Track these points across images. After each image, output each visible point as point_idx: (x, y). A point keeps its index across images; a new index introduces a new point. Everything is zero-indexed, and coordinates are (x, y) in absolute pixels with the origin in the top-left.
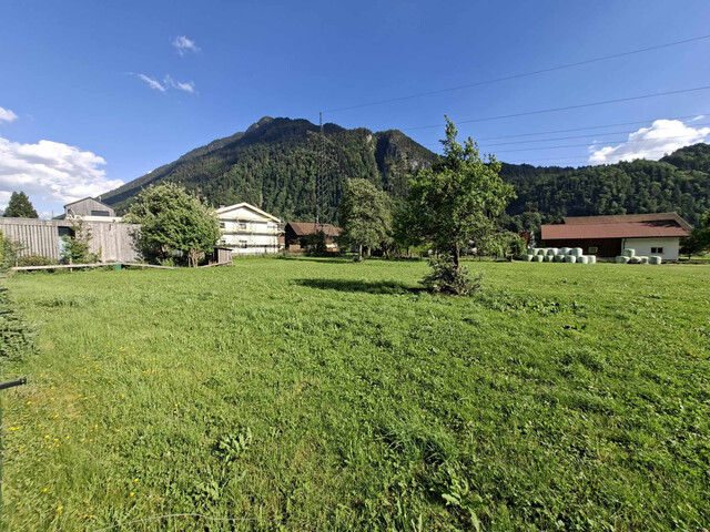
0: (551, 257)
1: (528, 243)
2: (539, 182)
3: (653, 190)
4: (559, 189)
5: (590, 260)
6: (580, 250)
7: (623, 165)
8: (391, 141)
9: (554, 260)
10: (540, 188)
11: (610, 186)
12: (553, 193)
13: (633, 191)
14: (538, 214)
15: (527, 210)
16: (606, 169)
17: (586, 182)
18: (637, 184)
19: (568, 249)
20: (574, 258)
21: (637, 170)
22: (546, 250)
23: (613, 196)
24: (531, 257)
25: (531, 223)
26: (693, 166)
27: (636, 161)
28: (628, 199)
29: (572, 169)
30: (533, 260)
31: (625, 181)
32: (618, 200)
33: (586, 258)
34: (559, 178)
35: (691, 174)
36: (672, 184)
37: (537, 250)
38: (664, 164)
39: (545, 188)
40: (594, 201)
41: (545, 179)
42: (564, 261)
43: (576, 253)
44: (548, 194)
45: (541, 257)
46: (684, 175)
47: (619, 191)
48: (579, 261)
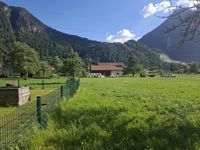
0: (93, 76)
1: (87, 71)
2: (90, 46)
3: (122, 53)
4: (97, 50)
5: (103, 77)
6: (101, 74)
7: (115, 43)
8: (20, 13)
9: (94, 77)
10: (91, 48)
11: (112, 51)
12: (95, 51)
13: (118, 53)
14: (90, 59)
15: (87, 57)
16: (111, 44)
17: (105, 48)
18: (118, 51)
19: (98, 74)
20: (99, 76)
21: (118, 46)
22: (92, 74)
23: (112, 54)
24: (88, 76)
25: (88, 63)
26: (131, 46)
27: (118, 43)
28: (116, 56)
29: (101, 42)
30: (89, 77)
31: (115, 49)
32: (114, 56)
33: (102, 76)
34: (97, 46)
35: (131, 49)
36: (127, 52)
37: (90, 74)
38: (125, 45)
39: (92, 49)
40: (107, 55)
41: (93, 45)
42: (97, 77)
43: (99, 75)
44: (94, 51)
45: (91, 76)
46: (129, 49)
47: (114, 53)
48: (100, 77)
